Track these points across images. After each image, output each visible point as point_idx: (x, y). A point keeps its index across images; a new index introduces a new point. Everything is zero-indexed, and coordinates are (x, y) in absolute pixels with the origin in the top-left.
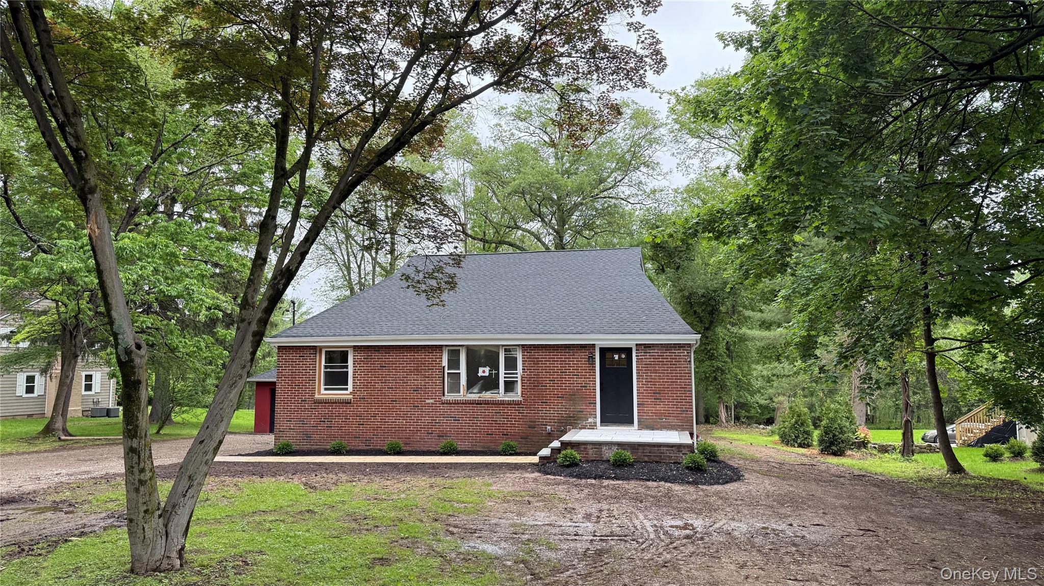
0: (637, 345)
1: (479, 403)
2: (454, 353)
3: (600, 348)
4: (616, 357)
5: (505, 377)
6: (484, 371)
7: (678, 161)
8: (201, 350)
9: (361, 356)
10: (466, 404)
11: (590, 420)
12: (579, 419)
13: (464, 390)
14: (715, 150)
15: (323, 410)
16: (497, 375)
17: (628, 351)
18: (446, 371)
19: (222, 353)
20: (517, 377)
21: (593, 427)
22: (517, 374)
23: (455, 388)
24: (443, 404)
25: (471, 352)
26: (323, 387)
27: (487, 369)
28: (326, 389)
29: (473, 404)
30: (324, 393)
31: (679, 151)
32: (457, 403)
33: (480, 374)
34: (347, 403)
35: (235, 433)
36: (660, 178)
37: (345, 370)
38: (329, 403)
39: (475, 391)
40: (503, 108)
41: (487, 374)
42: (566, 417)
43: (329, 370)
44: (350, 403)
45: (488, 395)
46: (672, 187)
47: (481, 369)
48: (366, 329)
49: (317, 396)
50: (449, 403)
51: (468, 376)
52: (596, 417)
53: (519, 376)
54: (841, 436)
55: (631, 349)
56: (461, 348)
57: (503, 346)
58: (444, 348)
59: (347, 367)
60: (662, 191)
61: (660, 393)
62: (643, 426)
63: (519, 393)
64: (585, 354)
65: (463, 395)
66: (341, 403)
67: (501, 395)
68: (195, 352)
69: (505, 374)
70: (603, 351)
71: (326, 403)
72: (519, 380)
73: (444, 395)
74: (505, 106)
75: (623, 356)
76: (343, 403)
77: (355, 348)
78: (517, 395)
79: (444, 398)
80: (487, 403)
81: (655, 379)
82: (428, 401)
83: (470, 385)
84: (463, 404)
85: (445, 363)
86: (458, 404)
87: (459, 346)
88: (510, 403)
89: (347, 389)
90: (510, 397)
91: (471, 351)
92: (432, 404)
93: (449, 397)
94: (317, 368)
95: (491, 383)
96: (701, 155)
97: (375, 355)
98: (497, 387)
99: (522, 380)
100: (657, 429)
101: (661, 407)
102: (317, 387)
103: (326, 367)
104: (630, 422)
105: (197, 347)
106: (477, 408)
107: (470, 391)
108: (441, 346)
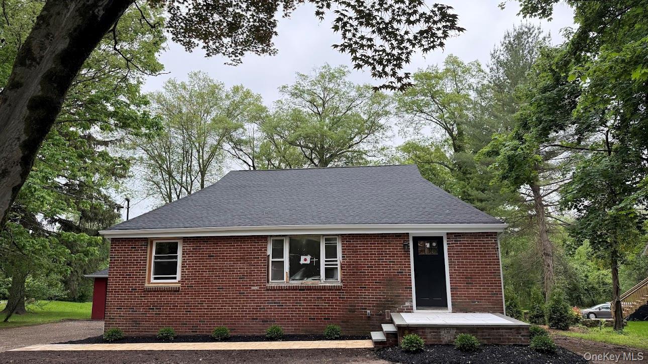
0: (448, 234)
1: (302, 289)
2: (278, 244)
3: (413, 237)
4: (428, 245)
5: (326, 265)
6: (305, 260)
7: (399, 128)
8: (46, 248)
9: (190, 247)
10: (289, 290)
11: (407, 304)
12: (396, 303)
13: (287, 277)
14: (424, 122)
15: (151, 299)
16: (318, 263)
17: (439, 240)
18: (271, 259)
19: (64, 251)
20: (337, 265)
21: (409, 310)
22: (336, 261)
23: (279, 275)
24: (267, 290)
25: (294, 242)
26: (152, 276)
27: (308, 258)
28: (155, 278)
29: (296, 290)
30: (153, 282)
31: (399, 122)
32: (280, 289)
33: (302, 262)
34: (176, 290)
35: (75, 320)
36: (387, 139)
37: (174, 260)
38: (158, 291)
39: (297, 278)
40: (285, 87)
41: (308, 262)
42: (384, 301)
43: (159, 260)
44: (178, 291)
45: (309, 282)
46: (394, 146)
47: (303, 258)
48: (195, 222)
49: (146, 285)
50: (273, 289)
51: (290, 264)
52: (412, 301)
53: (338, 263)
54: (566, 314)
55: (442, 238)
56: (284, 238)
57: (324, 235)
58: (269, 238)
59: (176, 257)
60: (388, 148)
61: (472, 278)
62: (457, 309)
63: (339, 279)
64: (399, 243)
65: (286, 281)
66: (170, 291)
67: (322, 281)
68: (40, 250)
69: (326, 261)
70: (416, 239)
71: (154, 291)
72: (339, 267)
73: (268, 282)
74: (286, 86)
75: (434, 244)
76: (171, 291)
77: (185, 239)
78: (337, 281)
79: (268, 285)
80: (309, 289)
81: (467, 265)
82: (253, 288)
83: (292, 273)
84: (287, 290)
85: (270, 252)
86: (282, 290)
87: (283, 236)
88: (331, 289)
89: (175, 278)
90: (331, 283)
91: (293, 240)
92: (257, 290)
93: (273, 283)
94: (148, 259)
95: (312, 270)
96: (414, 125)
97: (204, 246)
98: (318, 274)
99: (342, 267)
100: (470, 312)
101: (473, 291)
102: (147, 276)
103: (156, 258)
104: (444, 305)
105: (42, 246)
106: (300, 294)
107: (292, 278)
108: (266, 237)
